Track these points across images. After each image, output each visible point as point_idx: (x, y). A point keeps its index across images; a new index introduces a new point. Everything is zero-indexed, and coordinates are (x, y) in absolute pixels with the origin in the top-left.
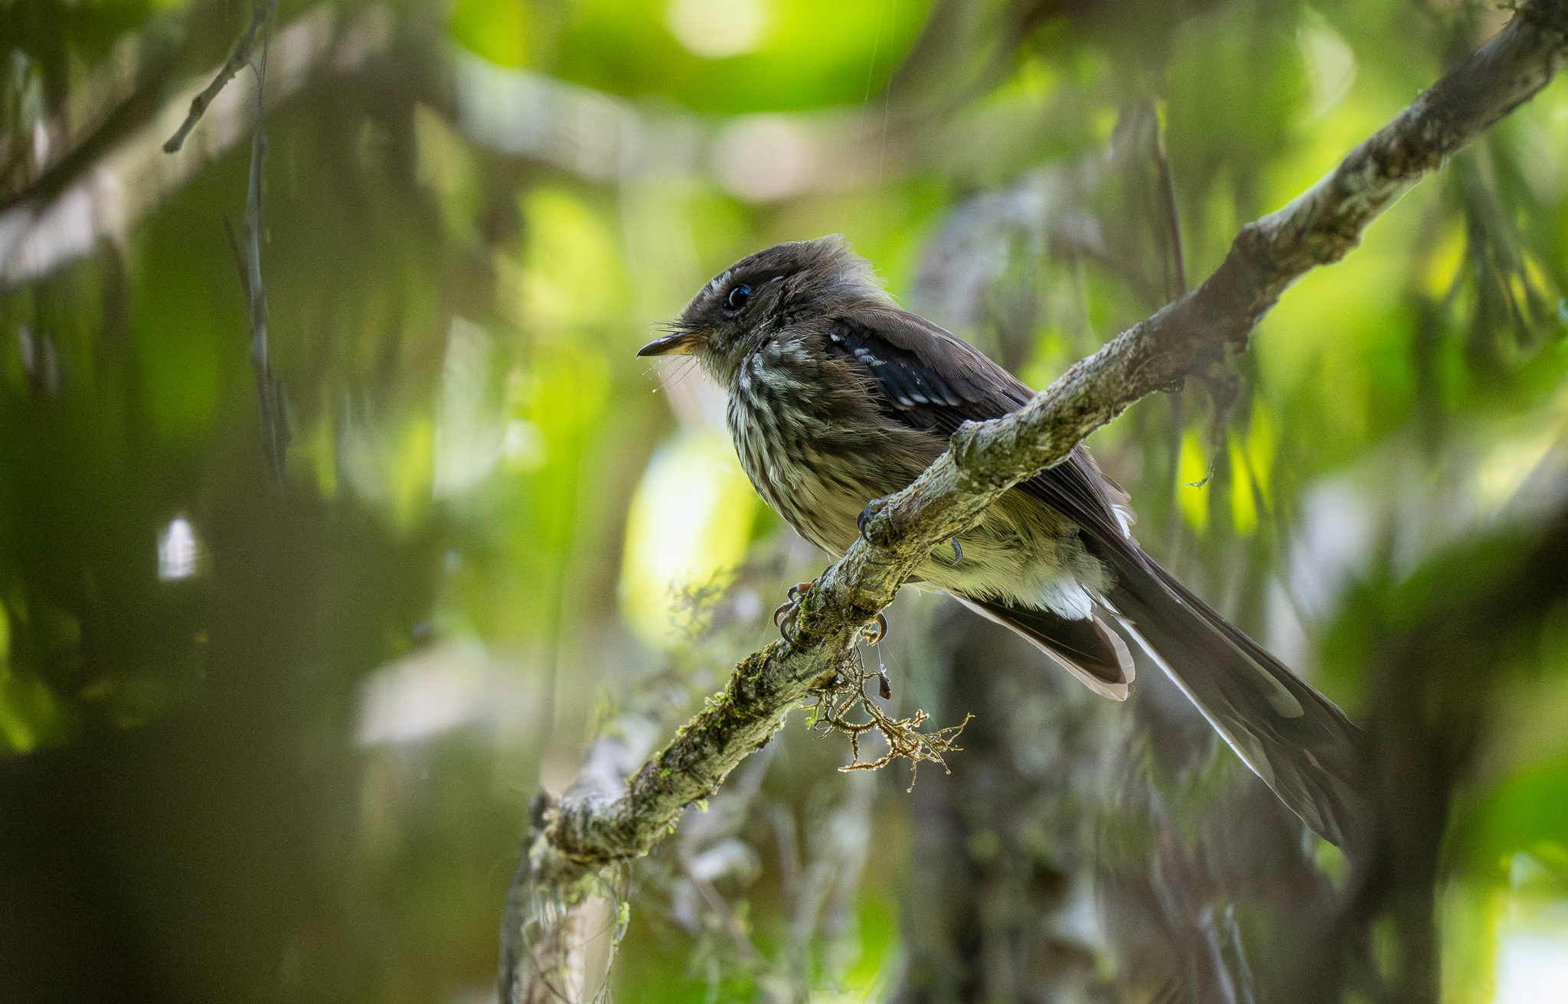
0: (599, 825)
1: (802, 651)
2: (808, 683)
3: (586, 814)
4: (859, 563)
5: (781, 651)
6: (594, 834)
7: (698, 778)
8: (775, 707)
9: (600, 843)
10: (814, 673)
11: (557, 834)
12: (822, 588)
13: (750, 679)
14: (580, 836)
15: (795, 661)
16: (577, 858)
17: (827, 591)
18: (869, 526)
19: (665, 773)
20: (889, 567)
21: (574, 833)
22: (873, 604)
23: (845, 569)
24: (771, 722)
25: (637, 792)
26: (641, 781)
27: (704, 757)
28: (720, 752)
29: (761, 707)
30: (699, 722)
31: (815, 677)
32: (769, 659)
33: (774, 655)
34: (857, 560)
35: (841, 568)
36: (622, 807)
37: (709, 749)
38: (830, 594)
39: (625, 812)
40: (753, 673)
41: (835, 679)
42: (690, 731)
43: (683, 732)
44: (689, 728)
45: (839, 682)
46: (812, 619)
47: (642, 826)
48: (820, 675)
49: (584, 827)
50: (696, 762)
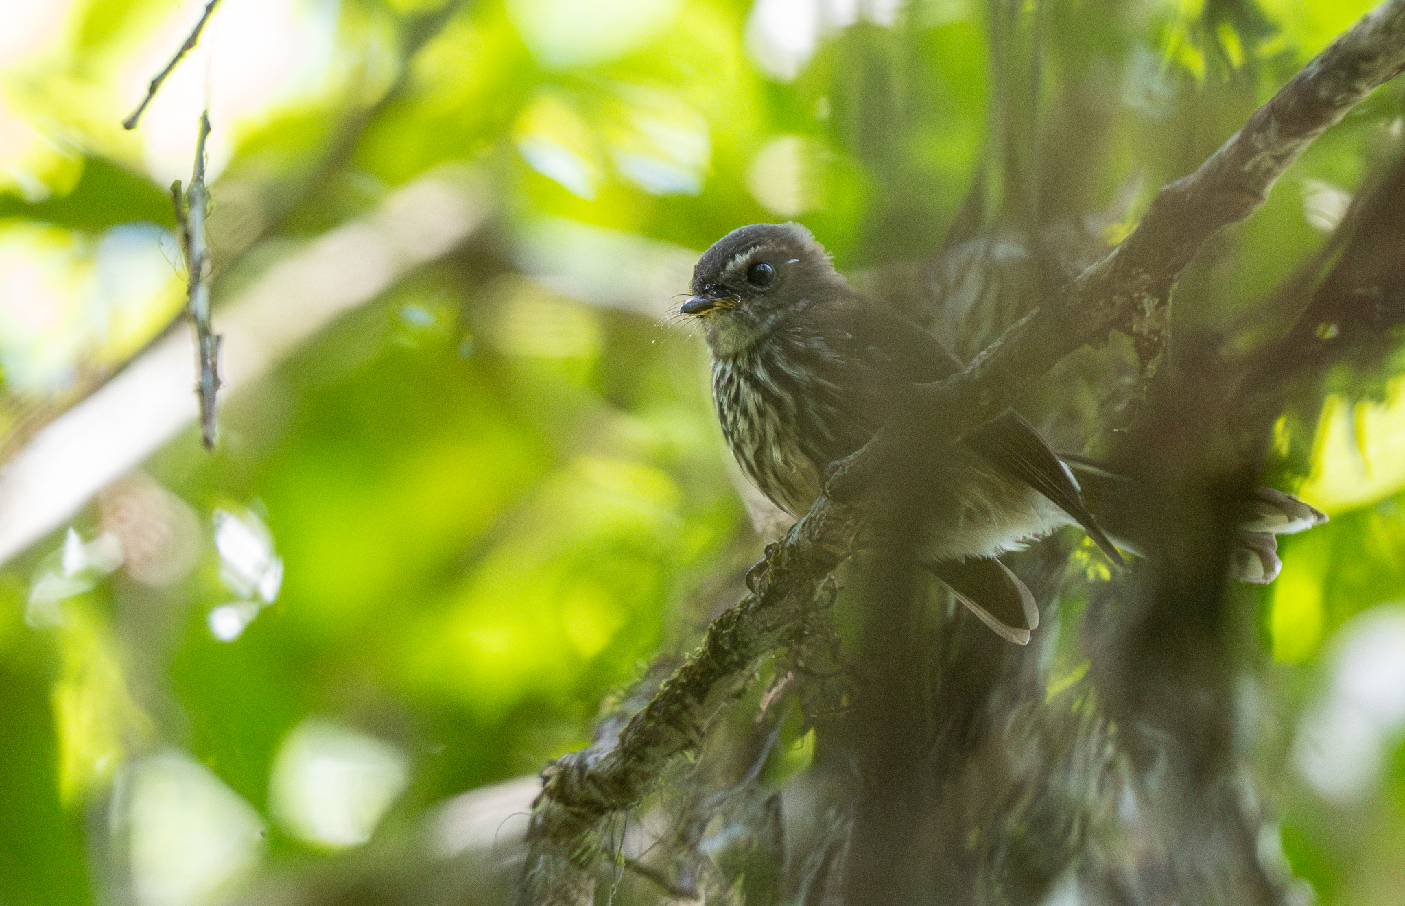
0: (593, 778)
1: (772, 604)
2: (778, 633)
3: (582, 767)
4: (820, 518)
5: (752, 606)
6: (589, 785)
7: (681, 728)
8: (749, 658)
9: (596, 794)
10: (783, 623)
11: (556, 788)
12: (788, 544)
13: (724, 632)
14: (576, 789)
15: (765, 614)
16: (575, 809)
17: (792, 546)
18: (827, 484)
19: (651, 724)
20: (848, 522)
21: (571, 787)
22: (834, 556)
23: (807, 525)
24: (746, 673)
25: (627, 744)
26: (630, 735)
27: (685, 707)
28: (701, 701)
29: (736, 658)
30: (680, 675)
31: (784, 628)
32: (741, 613)
33: (746, 610)
34: (818, 516)
35: (804, 525)
36: (614, 759)
37: (690, 700)
38: (794, 549)
39: (617, 764)
40: (727, 626)
41: (803, 629)
42: (672, 684)
43: (665, 686)
44: (671, 681)
45: (806, 632)
46: (778, 573)
47: (633, 776)
48: (788, 625)
49: (581, 781)
50: (678, 713)
